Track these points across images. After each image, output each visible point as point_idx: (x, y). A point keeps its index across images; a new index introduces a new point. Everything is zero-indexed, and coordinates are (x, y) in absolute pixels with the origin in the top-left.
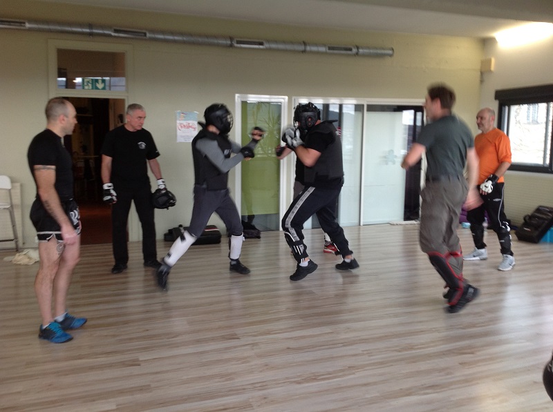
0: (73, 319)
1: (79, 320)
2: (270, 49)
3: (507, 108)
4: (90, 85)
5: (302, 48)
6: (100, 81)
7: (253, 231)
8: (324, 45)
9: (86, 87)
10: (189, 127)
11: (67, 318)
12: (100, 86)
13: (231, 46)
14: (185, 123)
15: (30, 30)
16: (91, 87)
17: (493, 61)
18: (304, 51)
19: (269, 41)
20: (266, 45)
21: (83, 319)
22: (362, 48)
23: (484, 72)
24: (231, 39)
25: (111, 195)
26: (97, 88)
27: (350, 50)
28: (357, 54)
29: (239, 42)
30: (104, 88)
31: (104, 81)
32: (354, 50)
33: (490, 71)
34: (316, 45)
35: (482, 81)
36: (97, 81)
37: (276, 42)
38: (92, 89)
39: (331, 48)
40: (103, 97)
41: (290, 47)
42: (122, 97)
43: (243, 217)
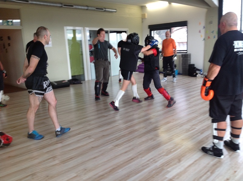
0: (64, 128)
1: (67, 129)
2: (76, 8)
3: (153, 31)
4: (6, 23)
5: (86, 8)
6: (10, 22)
7: (79, 81)
8: (94, 7)
9: (4, 24)
11: (62, 129)
13: (61, 7)
17: (146, 15)
18: (87, 10)
19: (75, 5)
20: (74, 7)
21: (69, 128)
22: (107, 9)
23: (143, 18)
24: (62, 4)
26: (9, 25)
27: (103, 10)
28: (105, 11)
29: (65, 5)
30: (11, 25)
31: (12, 22)
33: (145, 18)
34: (91, 7)
35: (142, 22)
37: (78, 5)
38: (7, 25)
39: (97, 9)
40: (13, 28)
41: (83, 7)
42: (20, 29)
43: (72, 76)
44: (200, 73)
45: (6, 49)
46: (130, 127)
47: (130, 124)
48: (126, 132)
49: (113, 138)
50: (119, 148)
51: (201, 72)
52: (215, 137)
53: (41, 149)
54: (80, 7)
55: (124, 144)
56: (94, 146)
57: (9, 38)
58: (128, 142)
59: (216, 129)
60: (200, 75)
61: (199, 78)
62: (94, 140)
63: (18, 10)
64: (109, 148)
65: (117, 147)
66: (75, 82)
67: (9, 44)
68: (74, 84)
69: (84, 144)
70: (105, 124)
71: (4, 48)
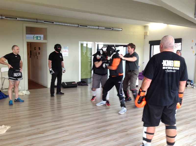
2: (89, 28)
3: (152, 46)
4: (36, 38)
5: (98, 28)
6: (39, 37)
7: (86, 83)
8: (104, 27)
9: (35, 39)
10: (66, 51)
12: (39, 38)
13: (78, 27)
14: (64, 50)
15: (19, 20)
16: (36, 39)
17: (148, 32)
19: (89, 26)
20: (88, 27)
22: (114, 28)
23: (145, 35)
24: (78, 25)
25: (52, 72)
27: (111, 29)
28: (113, 30)
30: (40, 39)
31: (40, 37)
32: (112, 29)
33: (147, 35)
34: (102, 27)
35: (145, 38)
36: (38, 37)
37: (91, 26)
38: (37, 39)
39: (106, 28)
40: (40, 42)
41: (95, 27)
42: (46, 42)
43: (81, 79)
44: (190, 84)
45: (37, 57)
46: (104, 127)
47: (105, 124)
48: (98, 131)
49: (85, 134)
50: (83, 144)
51: (192, 83)
52: (144, 139)
53: (26, 137)
54: (92, 27)
55: (89, 141)
56: (65, 140)
57: (39, 48)
58: (94, 140)
59: (145, 132)
60: (190, 85)
61: (189, 88)
62: (68, 134)
63: (46, 29)
64: (76, 143)
65: (82, 143)
66: (83, 84)
67: (39, 53)
68: (82, 85)
69: (59, 137)
70: (85, 122)
71: (36, 55)
